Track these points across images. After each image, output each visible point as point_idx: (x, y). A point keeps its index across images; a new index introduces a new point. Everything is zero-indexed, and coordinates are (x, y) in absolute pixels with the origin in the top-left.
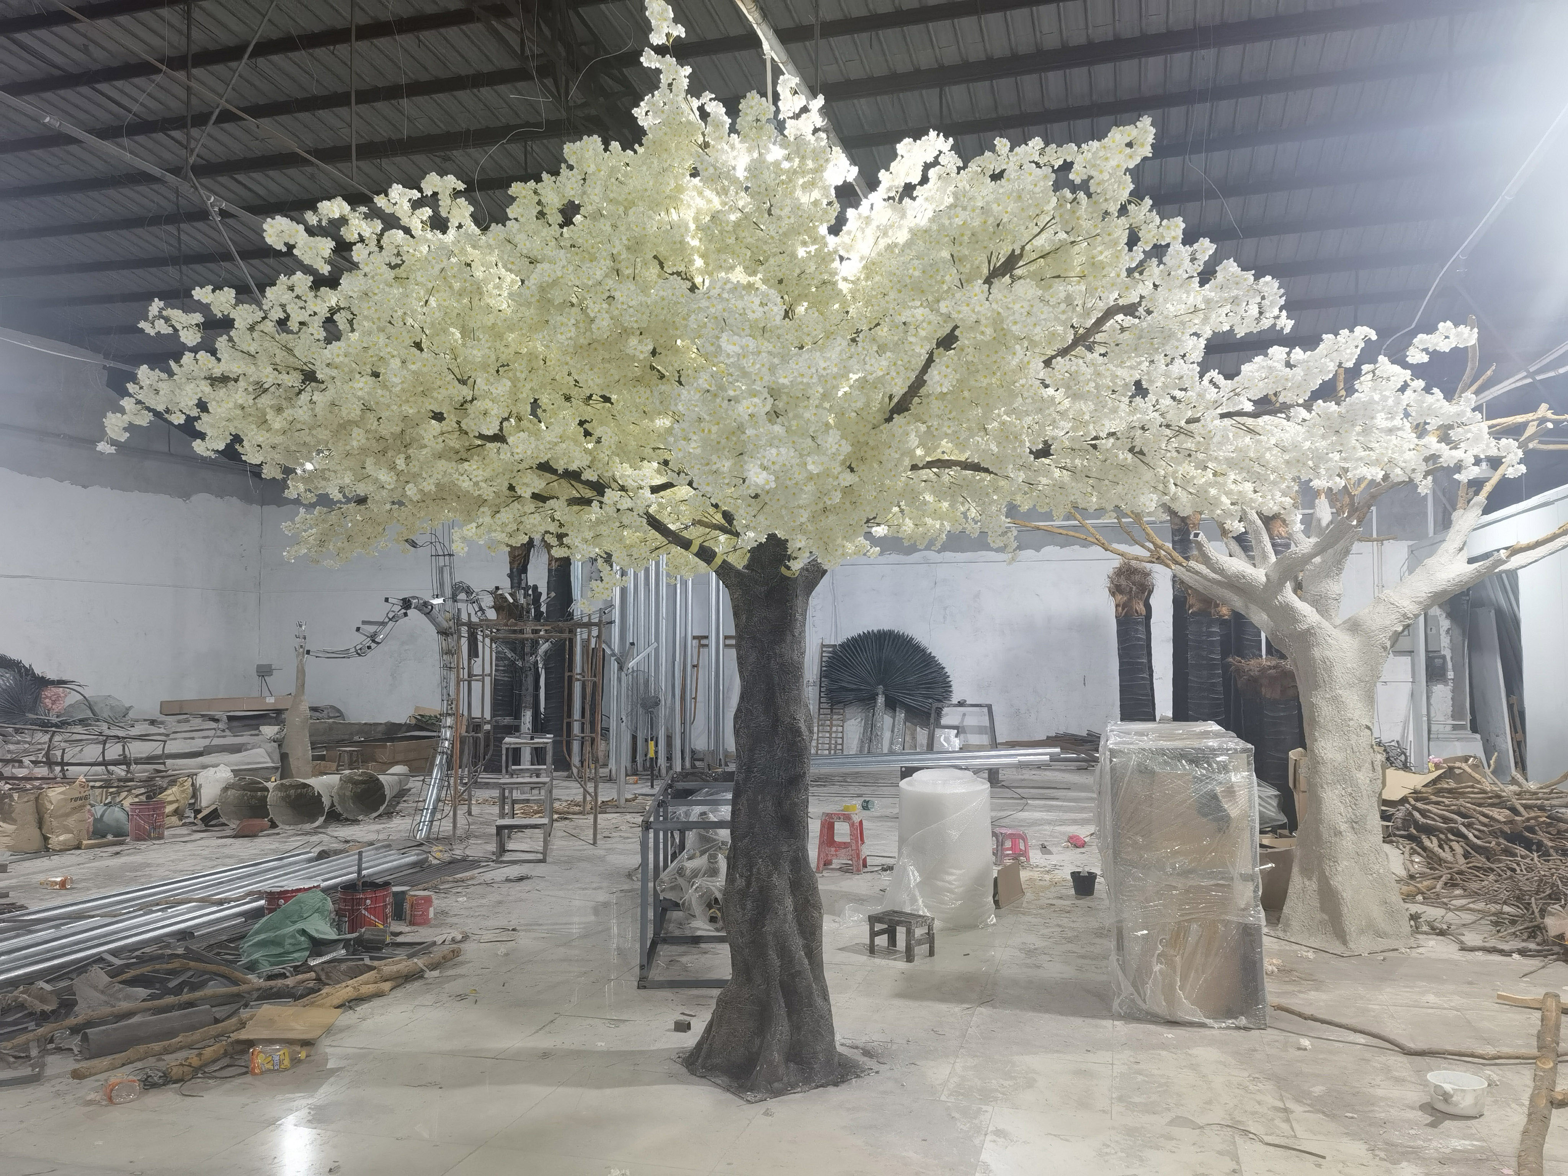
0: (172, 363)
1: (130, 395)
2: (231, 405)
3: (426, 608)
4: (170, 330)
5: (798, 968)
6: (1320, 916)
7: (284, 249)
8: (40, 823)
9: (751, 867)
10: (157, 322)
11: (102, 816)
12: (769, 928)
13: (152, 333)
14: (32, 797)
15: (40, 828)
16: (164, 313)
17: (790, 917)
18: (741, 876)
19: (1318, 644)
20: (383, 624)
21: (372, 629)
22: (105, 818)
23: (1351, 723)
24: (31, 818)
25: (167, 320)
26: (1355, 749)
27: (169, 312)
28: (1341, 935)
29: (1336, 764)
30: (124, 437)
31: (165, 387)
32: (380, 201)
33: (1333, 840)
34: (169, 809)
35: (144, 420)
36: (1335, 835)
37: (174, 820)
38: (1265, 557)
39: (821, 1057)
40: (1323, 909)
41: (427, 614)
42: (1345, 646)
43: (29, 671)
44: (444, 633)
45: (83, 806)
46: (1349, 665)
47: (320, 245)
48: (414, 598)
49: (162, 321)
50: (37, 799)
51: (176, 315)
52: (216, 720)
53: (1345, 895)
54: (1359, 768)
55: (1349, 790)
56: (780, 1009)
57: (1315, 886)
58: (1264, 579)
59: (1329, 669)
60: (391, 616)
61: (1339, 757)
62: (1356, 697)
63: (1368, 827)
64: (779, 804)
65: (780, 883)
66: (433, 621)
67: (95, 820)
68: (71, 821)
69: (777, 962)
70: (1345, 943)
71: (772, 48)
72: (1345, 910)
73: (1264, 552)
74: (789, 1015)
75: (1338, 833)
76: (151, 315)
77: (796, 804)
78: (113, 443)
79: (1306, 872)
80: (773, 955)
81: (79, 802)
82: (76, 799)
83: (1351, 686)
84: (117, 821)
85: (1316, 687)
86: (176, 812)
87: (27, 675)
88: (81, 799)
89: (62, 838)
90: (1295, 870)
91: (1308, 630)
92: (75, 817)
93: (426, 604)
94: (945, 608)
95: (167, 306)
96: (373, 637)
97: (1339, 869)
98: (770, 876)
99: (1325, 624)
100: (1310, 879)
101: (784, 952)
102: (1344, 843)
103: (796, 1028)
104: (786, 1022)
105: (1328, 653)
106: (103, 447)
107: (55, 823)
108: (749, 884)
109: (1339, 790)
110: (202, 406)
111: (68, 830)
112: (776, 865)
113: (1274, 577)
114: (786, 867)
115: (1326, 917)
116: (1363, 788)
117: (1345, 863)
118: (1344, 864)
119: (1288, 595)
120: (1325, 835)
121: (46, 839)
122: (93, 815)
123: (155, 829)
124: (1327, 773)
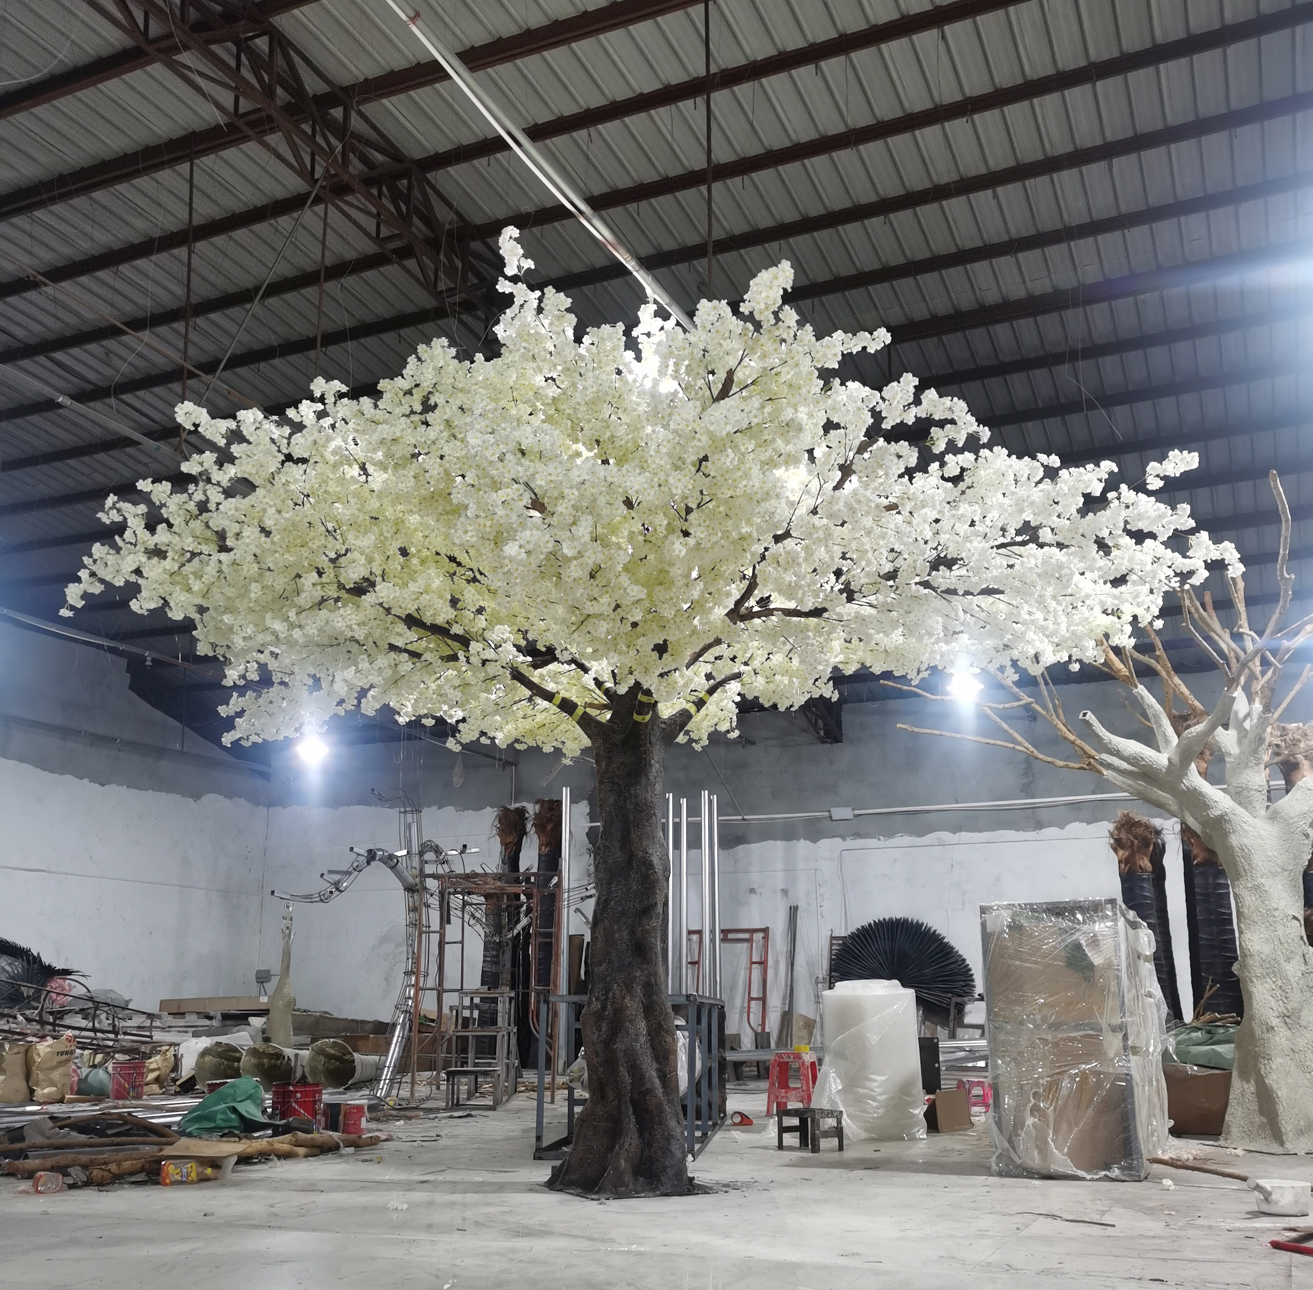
0: (117, 538)
1: (85, 567)
2: (160, 570)
3: (391, 862)
4: (120, 519)
5: (648, 1086)
6: (1259, 1119)
7: (192, 429)
8: (28, 1076)
9: (607, 992)
10: (111, 512)
11: (87, 1076)
12: (619, 1046)
13: (108, 522)
14: (22, 1050)
15: (28, 1081)
16: (117, 505)
17: (643, 1039)
18: (597, 999)
19: (1234, 832)
20: (348, 873)
21: (337, 877)
22: (89, 1079)
23: (1276, 913)
24: (19, 1070)
25: (119, 510)
26: (1283, 940)
27: (121, 505)
28: (1278, 1136)
29: (1264, 957)
30: (80, 604)
31: (111, 559)
32: (291, 413)
33: (1266, 1036)
34: (151, 1076)
35: (97, 589)
36: (1268, 1031)
37: (155, 1088)
38: (1167, 741)
39: (670, 1172)
40: (1262, 1112)
41: (393, 868)
42: (1263, 833)
43: (37, 960)
44: (410, 889)
45: (68, 1061)
46: (1269, 853)
47: (219, 425)
48: (379, 850)
49: (115, 511)
50: (27, 1051)
51: (126, 506)
52: (210, 1018)
53: (1279, 1093)
54: (1288, 960)
55: (1279, 983)
56: (631, 1124)
57: (1253, 1089)
58: (1166, 762)
59: (1248, 857)
60: (355, 865)
61: (1266, 949)
62: (1280, 887)
63: (1303, 1023)
64: (633, 933)
65: (633, 1005)
66: (399, 875)
67: (80, 1080)
68: (56, 1075)
69: (628, 1080)
70: (1282, 1143)
71: (654, 292)
72: (1281, 1109)
73: (1165, 736)
74: (641, 1132)
75: (1270, 1029)
76: (107, 507)
77: (647, 931)
78: (72, 608)
79: (1245, 1076)
80: (623, 1072)
81: (65, 1057)
82: (62, 1053)
83: (1275, 875)
84: (101, 1082)
85: (1237, 876)
86: (157, 1080)
87: (34, 963)
88: (67, 1053)
89: (46, 1091)
90: (1235, 1074)
91: (1222, 816)
92: (61, 1070)
93: (391, 857)
94: (964, 894)
95: (119, 500)
96: (337, 885)
97: (1274, 1066)
98: (623, 998)
99: (1240, 810)
100: (1248, 1082)
101: (635, 1070)
102: (1277, 1039)
103: (647, 1144)
104: (635, 1136)
105: (1245, 841)
106: (65, 613)
107: (41, 1076)
108: (604, 1008)
109: (1269, 984)
110: (138, 572)
111: (53, 1084)
112: (629, 988)
113: (1176, 760)
114: (638, 990)
115: (1265, 1120)
116: (1292, 980)
117: (1279, 1060)
118: (1277, 1062)
119: (1194, 779)
120: (1258, 1032)
121: (32, 1092)
122: (78, 1075)
123: (134, 1088)
124: (1255, 967)
